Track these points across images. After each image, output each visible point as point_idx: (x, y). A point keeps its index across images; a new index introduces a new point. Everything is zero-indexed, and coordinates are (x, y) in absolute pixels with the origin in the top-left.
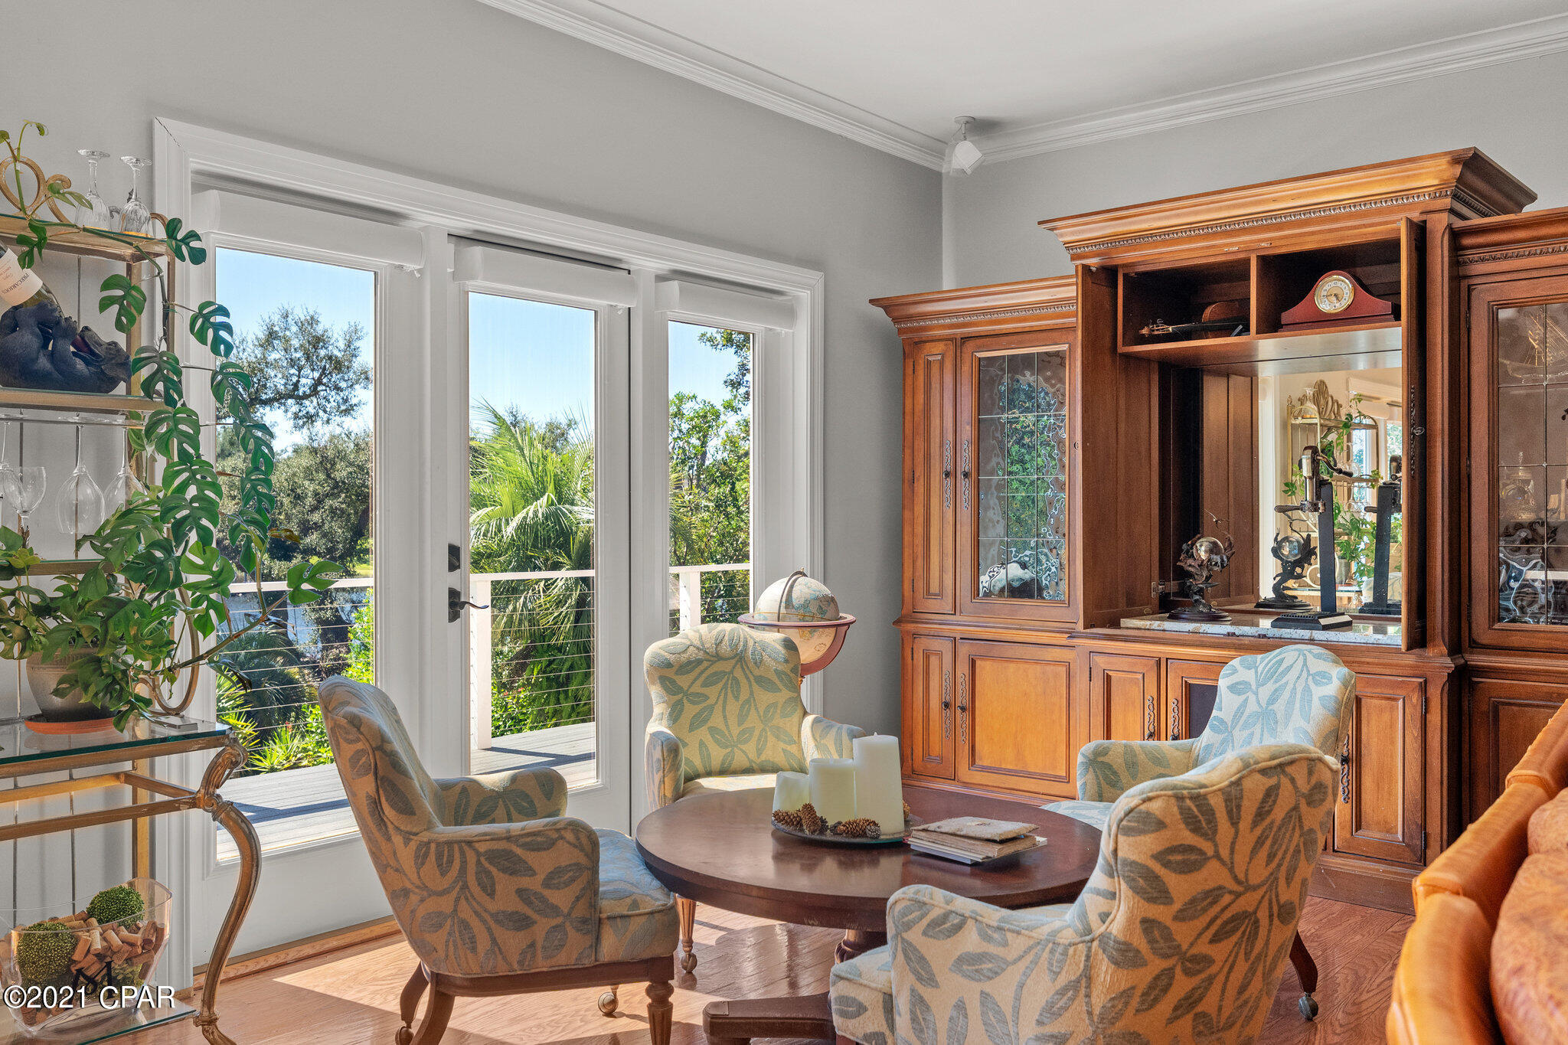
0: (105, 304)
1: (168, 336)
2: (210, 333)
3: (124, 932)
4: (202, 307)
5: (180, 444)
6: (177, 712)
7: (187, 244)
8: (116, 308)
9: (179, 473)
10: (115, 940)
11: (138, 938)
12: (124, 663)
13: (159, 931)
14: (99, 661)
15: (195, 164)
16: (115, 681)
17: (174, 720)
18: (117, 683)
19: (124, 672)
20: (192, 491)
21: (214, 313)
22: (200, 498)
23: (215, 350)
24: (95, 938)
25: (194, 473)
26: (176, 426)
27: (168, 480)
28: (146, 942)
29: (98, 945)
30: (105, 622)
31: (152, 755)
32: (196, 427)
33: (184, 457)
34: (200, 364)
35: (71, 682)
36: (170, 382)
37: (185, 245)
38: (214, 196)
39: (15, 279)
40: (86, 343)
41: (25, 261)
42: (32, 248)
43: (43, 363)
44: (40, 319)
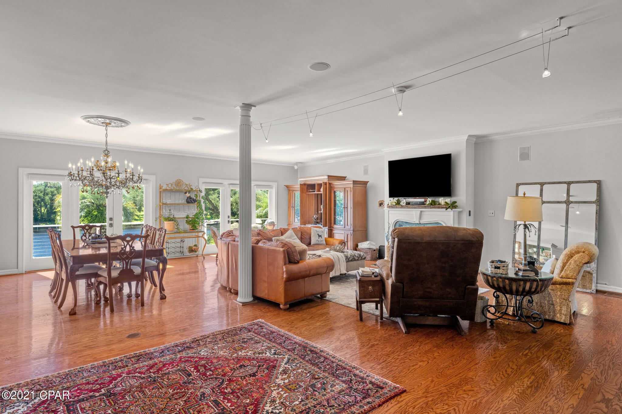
2: (203, 198)
12: (196, 225)
13: (199, 247)
14: (194, 225)
16: (195, 227)
17: (200, 230)
20: (201, 211)
21: (203, 196)
24: (194, 247)
26: (200, 206)
27: (199, 211)
30: (194, 222)
31: (199, 233)
32: (202, 206)
33: (201, 209)
34: (202, 201)
35: (192, 227)
36: (199, 202)
37: (201, 191)
38: (204, 184)
39: (188, 195)
40: (193, 200)
41: (189, 193)
42: (189, 192)
43: (190, 201)
44: (190, 198)
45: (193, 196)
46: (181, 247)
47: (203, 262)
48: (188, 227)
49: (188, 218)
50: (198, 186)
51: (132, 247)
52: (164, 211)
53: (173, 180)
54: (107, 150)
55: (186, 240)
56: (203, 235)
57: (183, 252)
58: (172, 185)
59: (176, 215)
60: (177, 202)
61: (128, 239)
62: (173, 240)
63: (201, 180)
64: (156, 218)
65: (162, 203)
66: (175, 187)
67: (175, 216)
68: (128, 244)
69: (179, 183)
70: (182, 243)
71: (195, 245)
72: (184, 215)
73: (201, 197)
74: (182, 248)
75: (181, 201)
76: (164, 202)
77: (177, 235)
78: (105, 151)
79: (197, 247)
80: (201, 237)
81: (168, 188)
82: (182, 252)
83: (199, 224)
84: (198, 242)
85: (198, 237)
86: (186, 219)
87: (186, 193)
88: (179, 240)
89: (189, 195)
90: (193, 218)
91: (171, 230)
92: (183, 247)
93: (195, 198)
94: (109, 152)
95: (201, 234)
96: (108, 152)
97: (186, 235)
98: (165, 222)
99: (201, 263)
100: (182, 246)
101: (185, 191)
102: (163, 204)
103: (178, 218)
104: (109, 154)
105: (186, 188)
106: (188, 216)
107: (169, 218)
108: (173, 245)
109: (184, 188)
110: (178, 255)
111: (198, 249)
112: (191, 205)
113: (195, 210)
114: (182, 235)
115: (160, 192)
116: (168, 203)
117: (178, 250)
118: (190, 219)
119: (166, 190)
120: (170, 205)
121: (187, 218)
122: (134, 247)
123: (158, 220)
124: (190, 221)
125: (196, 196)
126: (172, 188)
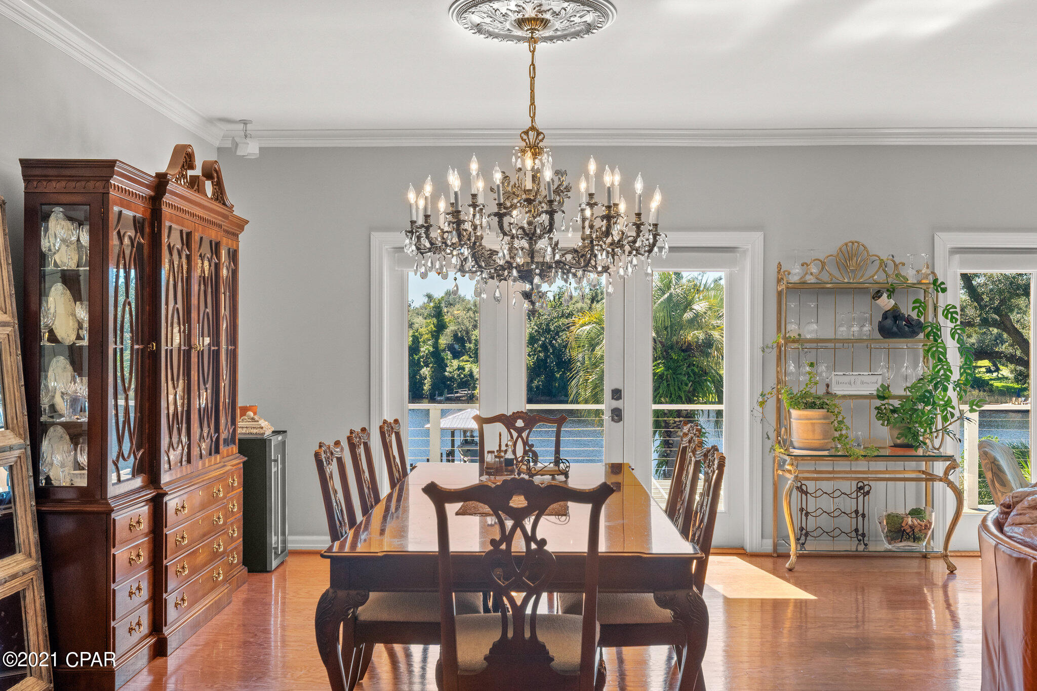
0: (914, 309)
1: (936, 315)
2: (950, 315)
3: (919, 521)
4: (946, 307)
5: (939, 356)
6: (938, 449)
7: (940, 287)
8: (917, 310)
9: (938, 365)
10: (916, 523)
11: (923, 524)
12: (918, 430)
13: (931, 523)
14: (910, 428)
15: (949, 246)
16: (914, 435)
17: (935, 451)
18: (916, 435)
19: (918, 433)
20: (942, 372)
21: (950, 308)
22: (945, 374)
23: (952, 321)
24: (910, 520)
25: (943, 366)
26: (937, 349)
27: (934, 368)
28: (926, 526)
29: (910, 523)
30: (911, 416)
31: (933, 461)
32: (945, 349)
33: (940, 360)
34: (947, 325)
35: (901, 435)
36: (935, 334)
37: (939, 287)
38: (957, 256)
39: (886, 303)
40: (909, 320)
41: (889, 297)
42: (891, 292)
43: (895, 329)
44: (894, 315)
45: (908, 310)
46: (857, 512)
47: (945, 587)
48: (884, 434)
49: (883, 398)
50: (931, 265)
51: (536, 542)
52: (792, 367)
53: (828, 247)
54: (533, 128)
55: (878, 488)
56: (946, 473)
57: (863, 535)
58: (823, 264)
59: (838, 383)
60: (843, 332)
61: (518, 501)
62: (827, 486)
63: (946, 241)
64: (762, 395)
65: (785, 338)
66: (836, 273)
67: (837, 390)
68: (518, 524)
69: (851, 259)
70: (861, 499)
71: (916, 513)
72: (871, 389)
73: (940, 311)
74: (860, 518)
75: (856, 329)
76: (793, 335)
77: (842, 466)
78: (526, 133)
79: (922, 519)
80: (941, 480)
81: (810, 279)
82: (860, 535)
83: (931, 422)
84: (930, 500)
85: (931, 478)
86: (878, 403)
87: (877, 295)
88: (849, 486)
89: (892, 302)
90: (907, 397)
91: (816, 443)
92: (863, 516)
93: (914, 315)
94: (541, 137)
95: (939, 468)
96: (539, 134)
97: (880, 465)
98: (795, 413)
99: (940, 594)
100: (861, 512)
101: (877, 287)
102: (788, 340)
103: (844, 397)
104: (541, 144)
105: (880, 277)
106: (885, 388)
107: (805, 395)
108: (827, 504)
109: (874, 276)
110: (847, 545)
111: (927, 527)
112: (901, 344)
113: (916, 366)
114: (862, 466)
115: (780, 294)
116: (808, 336)
117: (846, 523)
118: (896, 403)
119: (800, 289)
120: (814, 345)
121: (881, 397)
122: (543, 542)
123: (772, 403)
124: (894, 411)
125: (920, 305)
126: (825, 277)
